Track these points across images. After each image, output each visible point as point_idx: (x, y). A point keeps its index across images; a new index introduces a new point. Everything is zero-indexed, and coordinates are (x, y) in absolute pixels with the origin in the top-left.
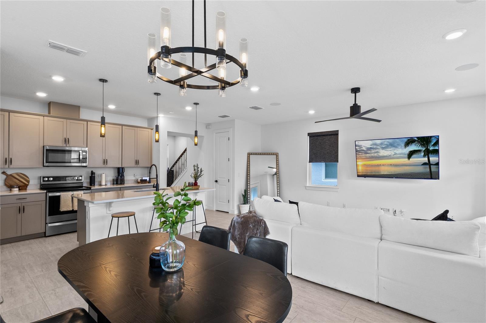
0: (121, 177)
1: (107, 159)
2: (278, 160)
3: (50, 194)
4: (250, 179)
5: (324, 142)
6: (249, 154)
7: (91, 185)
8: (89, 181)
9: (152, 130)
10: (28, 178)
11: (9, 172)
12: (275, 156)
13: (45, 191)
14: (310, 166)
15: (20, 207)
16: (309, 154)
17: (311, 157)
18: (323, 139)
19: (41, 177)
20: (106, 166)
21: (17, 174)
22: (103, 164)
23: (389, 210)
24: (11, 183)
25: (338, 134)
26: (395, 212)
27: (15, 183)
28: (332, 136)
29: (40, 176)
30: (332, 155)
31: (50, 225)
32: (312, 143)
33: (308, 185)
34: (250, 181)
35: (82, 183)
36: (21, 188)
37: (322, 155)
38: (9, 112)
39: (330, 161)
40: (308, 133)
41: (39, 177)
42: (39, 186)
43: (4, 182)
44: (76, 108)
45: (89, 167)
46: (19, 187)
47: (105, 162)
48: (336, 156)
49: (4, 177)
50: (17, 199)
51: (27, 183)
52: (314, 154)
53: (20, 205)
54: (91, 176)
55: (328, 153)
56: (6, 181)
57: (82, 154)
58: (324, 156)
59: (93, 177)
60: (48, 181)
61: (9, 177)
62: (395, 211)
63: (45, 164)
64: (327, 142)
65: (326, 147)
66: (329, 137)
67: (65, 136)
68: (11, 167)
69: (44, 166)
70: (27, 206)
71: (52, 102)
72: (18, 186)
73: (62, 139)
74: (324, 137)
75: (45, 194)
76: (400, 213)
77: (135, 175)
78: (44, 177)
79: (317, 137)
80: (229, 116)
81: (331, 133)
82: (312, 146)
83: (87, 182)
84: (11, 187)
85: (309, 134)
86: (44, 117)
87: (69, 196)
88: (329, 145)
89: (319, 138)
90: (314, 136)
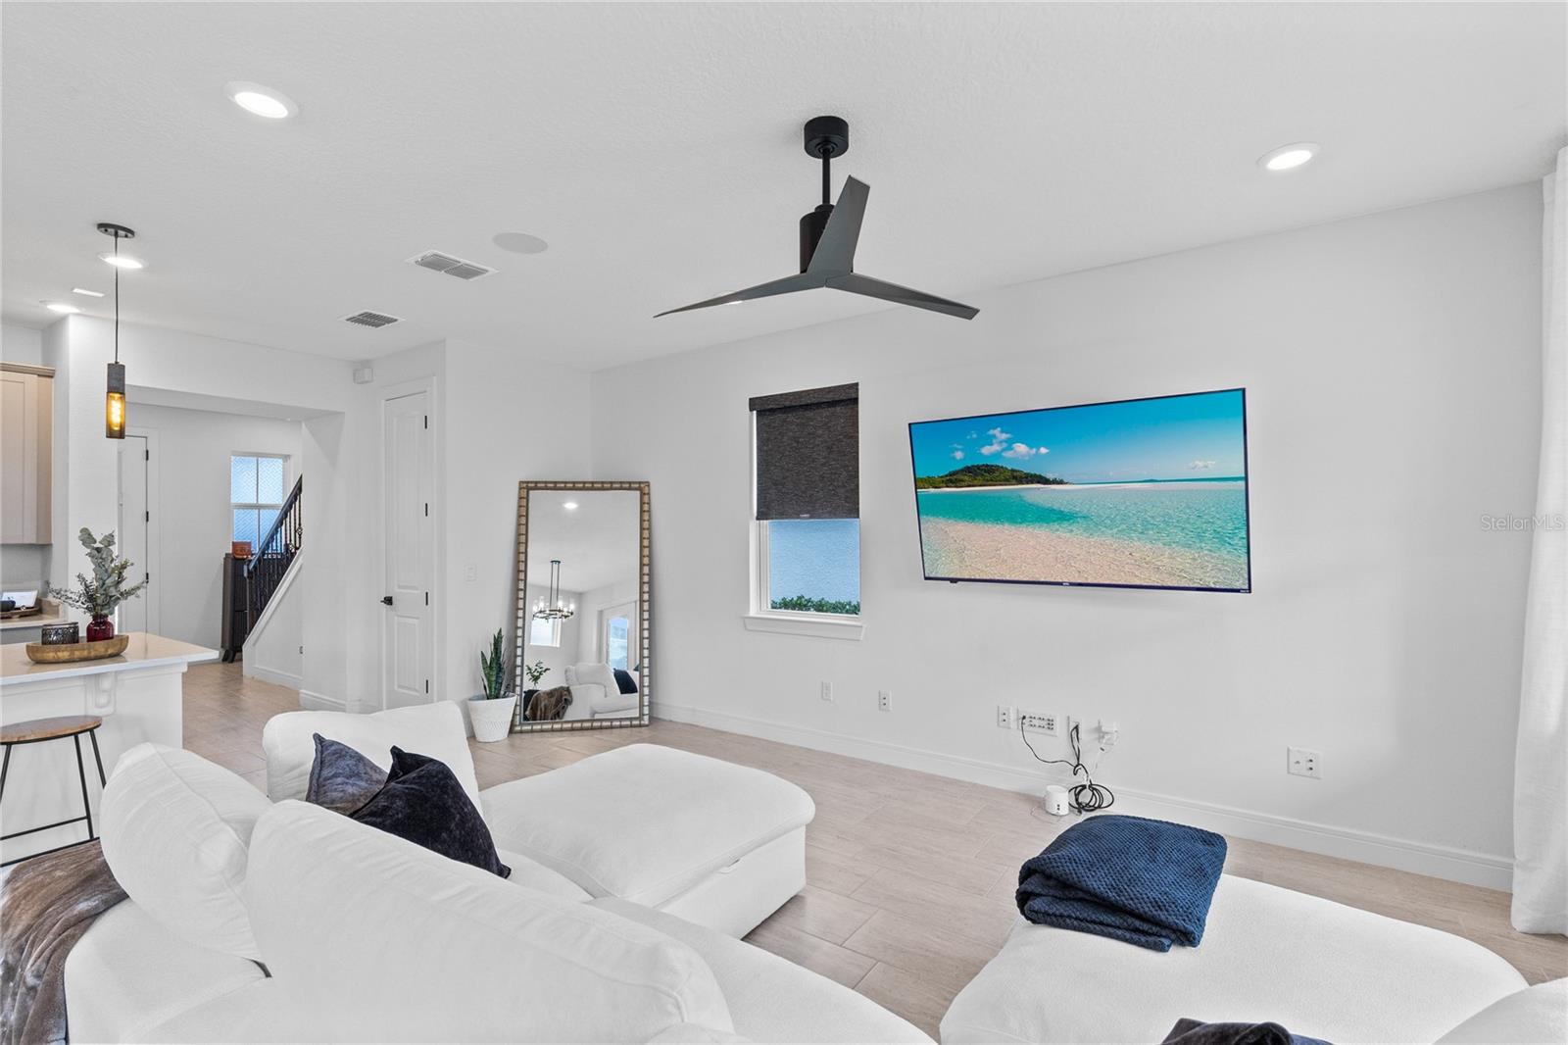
2: (649, 511)
4: (525, 591)
5: (809, 434)
6: (527, 488)
9: (52, 377)
12: (638, 492)
14: (759, 532)
16: (758, 484)
17: (765, 497)
18: (803, 421)
23: (1050, 724)
25: (855, 401)
26: (1074, 732)
28: (838, 409)
30: (837, 487)
32: (768, 440)
33: (753, 612)
34: (524, 598)
37: (803, 488)
39: (830, 512)
40: (750, 399)
48: (852, 490)
52: (775, 484)
55: (822, 478)
58: (809, 493)
62: (1076, 728)
64: (820, 432)
65: (815, 455)
66: (826, 412)
74: (810, 414)
76: (1096, 736)
79: (784, 416)
80: (396, 320)
81: (829, 397)
82: (767, 451)
85: (754, 403)
88: (828, 448)
89: (791, 417)
90: (772, 411)
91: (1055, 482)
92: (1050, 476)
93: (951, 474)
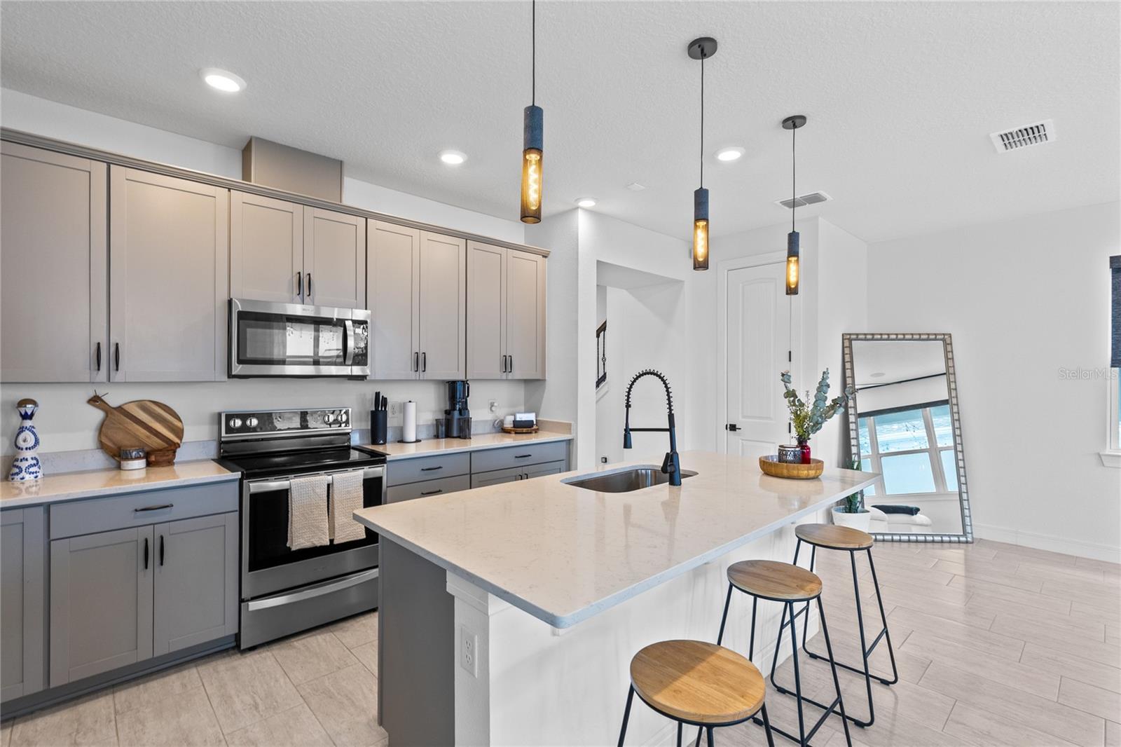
0: (460, 414)
1: (424, 353)
2: (952, 358)
3: (256, 486)
4: (856, 423)
6: (849, 338)
7: (374, 442)
8: (370, 428)
9: (546, 257)
10: (181, 421)
11: (115, 398)
12: (942, 343)
13: (238, 475)
15: (146, 540)
19: (220, 415)
20: (423, 376)
21: (142, 405)
22: (414, 368)
24: (121, 438)
27: (136, 437)
29: (218, 410)
31: (254, 606)
33: (1109, 451)
34: (857, 430)
35: (348, 433)
36: (153, 458)
38: (110, 160)
41: (213, 415)
42: (212, 451)
43: (97, 434)
44: (333, 167)
45: (373, 378)
46: (147, 456)
47: (420, 362)
49: (97, 415)
50: (136, 510)
51: (177, 440)
53: (147, 532)
54: (374, 409)
56: (103, 429)
57: (352, 333)
59: (381, 416)
60: (244, 428)
61: (114, 416)
63: (237, 369)
67: (298, 268)
68: (116, 381)
69: (230, 376)
70: (172, 534)
71: (257, 139)
72: (143, 451)
73: (290, 276)
75: (237, 484)
77: (492, 405)
78: (230, 417)
80: (824, 195)
83: (363, 430)
84: (118, 455)
86: (229, 190)
87: (318, 491)
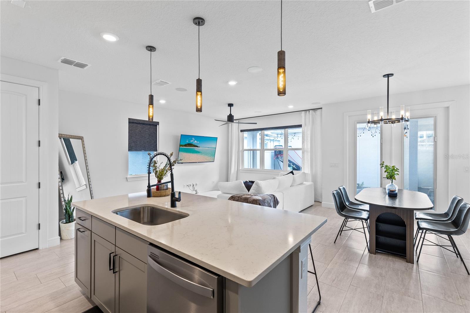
2: (85, 147)
5: (144, 131)
12: (81, 141)
16: (129, 142)
17: (131, 145)
18: (142, 127)
26: (193, 186)
28: (152, 126)
30: (152, 144)
32: (132, 130)
33: (128, 176)
37: (142, 144)
39: (150, 150)
48: (155, 145)
52: (134, 142)
55: (148, 142)
58: (144, 145)
64: (147, 131)
65: (145, 136)
66: (149, 126)
74: (144, 126)
81: (152, 123)
82: (131, 133)
88: (149, 135)
89: (139, 125)
90: (133, 123)
91: (199, 147)
92: (198, 146)
93: (185, 144)
